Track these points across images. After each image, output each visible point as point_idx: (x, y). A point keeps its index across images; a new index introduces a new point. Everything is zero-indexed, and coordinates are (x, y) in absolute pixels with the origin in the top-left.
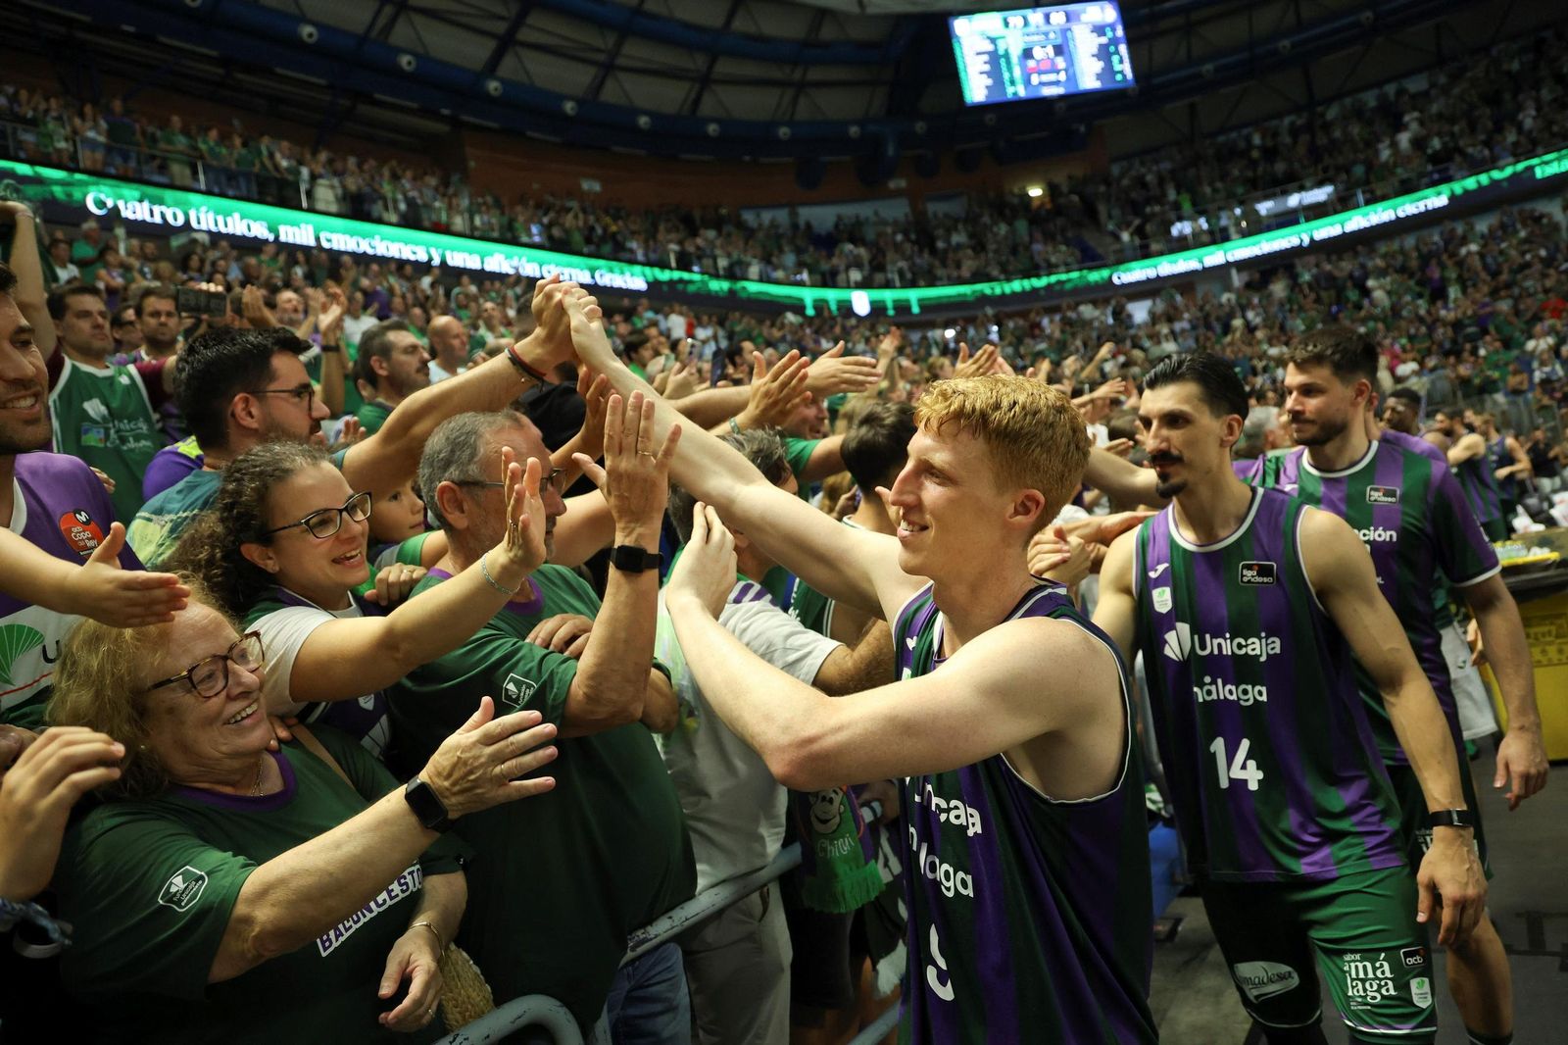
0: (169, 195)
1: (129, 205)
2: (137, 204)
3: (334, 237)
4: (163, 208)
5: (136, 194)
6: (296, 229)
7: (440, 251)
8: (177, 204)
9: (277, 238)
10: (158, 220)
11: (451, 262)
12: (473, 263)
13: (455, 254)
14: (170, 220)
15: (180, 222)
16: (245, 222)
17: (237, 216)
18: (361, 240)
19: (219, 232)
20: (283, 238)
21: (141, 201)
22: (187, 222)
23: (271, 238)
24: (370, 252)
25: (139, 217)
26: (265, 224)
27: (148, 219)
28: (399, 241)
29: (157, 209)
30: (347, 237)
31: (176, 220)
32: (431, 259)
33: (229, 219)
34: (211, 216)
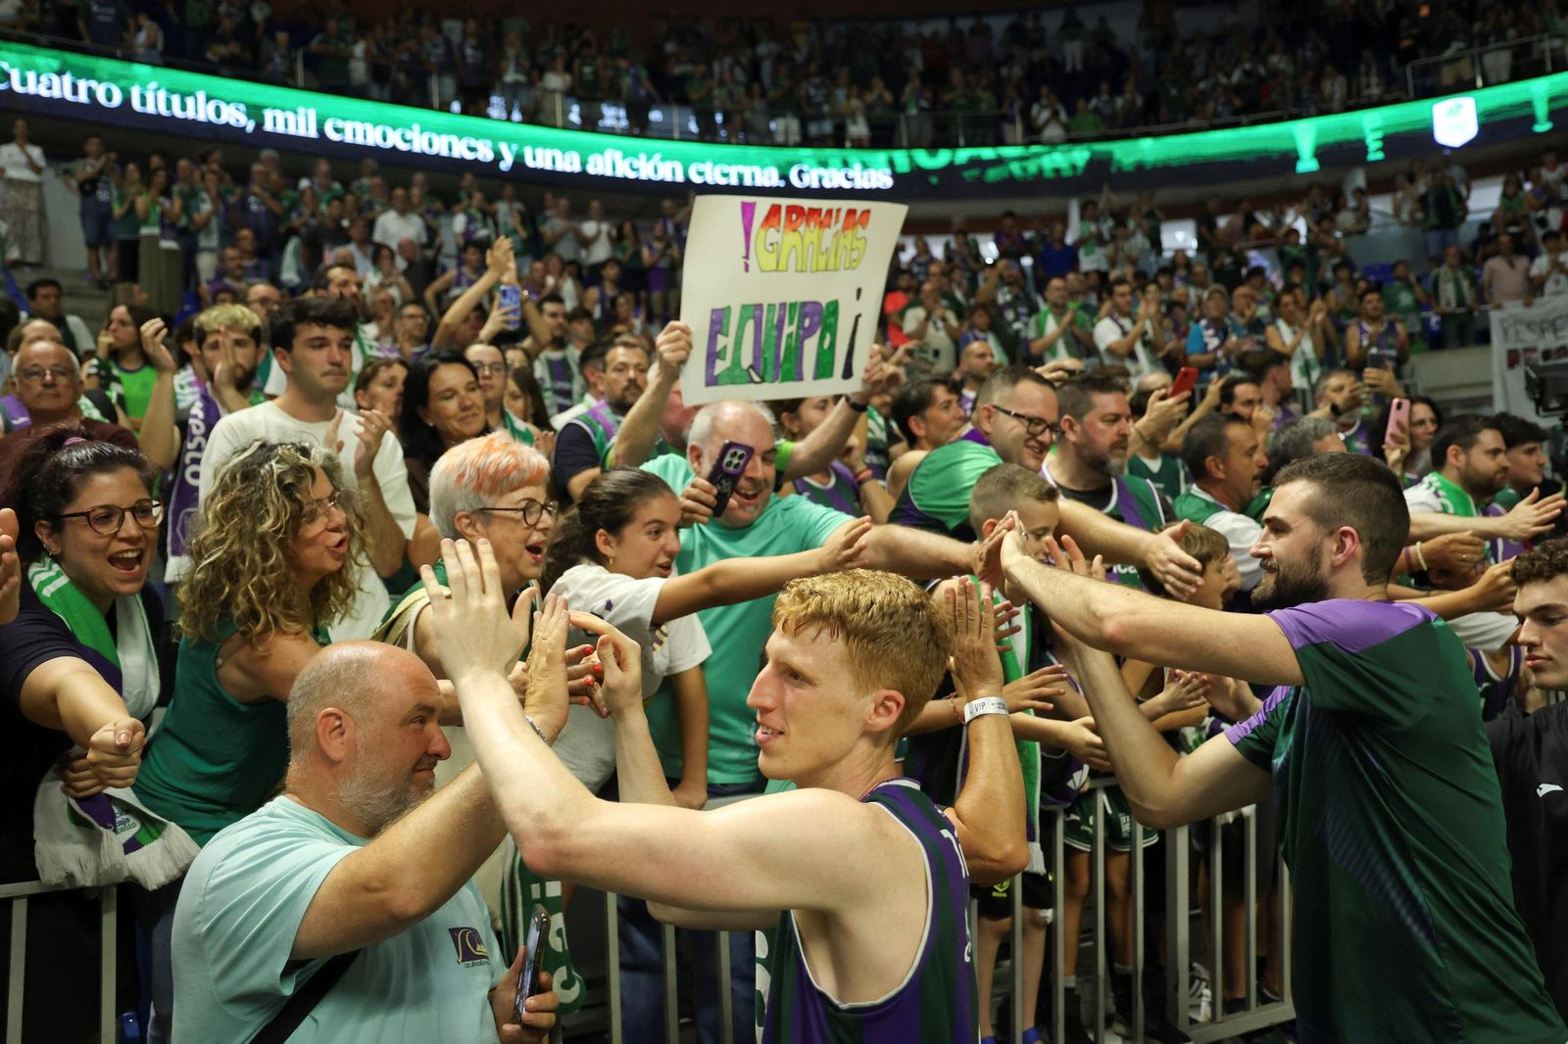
0: (105, 65)
1: (44, 78)
2: (55, 79)
3: (348, 126)
4: (93, 84)
5: (55, 64)
6: (290, 115)
7: (515, 147)
8: (114, 78)
9: (260, 125)
10: (83, 98)
11: (530, 163)
12: (569, 164)
13: (539, 152)
14: (102, 98)
15: (117, 100)
16: (212, 104)
17: (201, 96)
18: (389, 131)
19: (173, 117)
20: (268, 127)
21: (60, 73)
22: (127, 101)
23: (250, 126)
24: (403, 147)
25: (56, 93)
26: (242, 107)
27: (69, 96)
28: (449, 133)
29: (83, 85)
30: (369, 127)
31: (109, 99)
32: (499, 157)
33: (190, 101)
34: (162, 95)
